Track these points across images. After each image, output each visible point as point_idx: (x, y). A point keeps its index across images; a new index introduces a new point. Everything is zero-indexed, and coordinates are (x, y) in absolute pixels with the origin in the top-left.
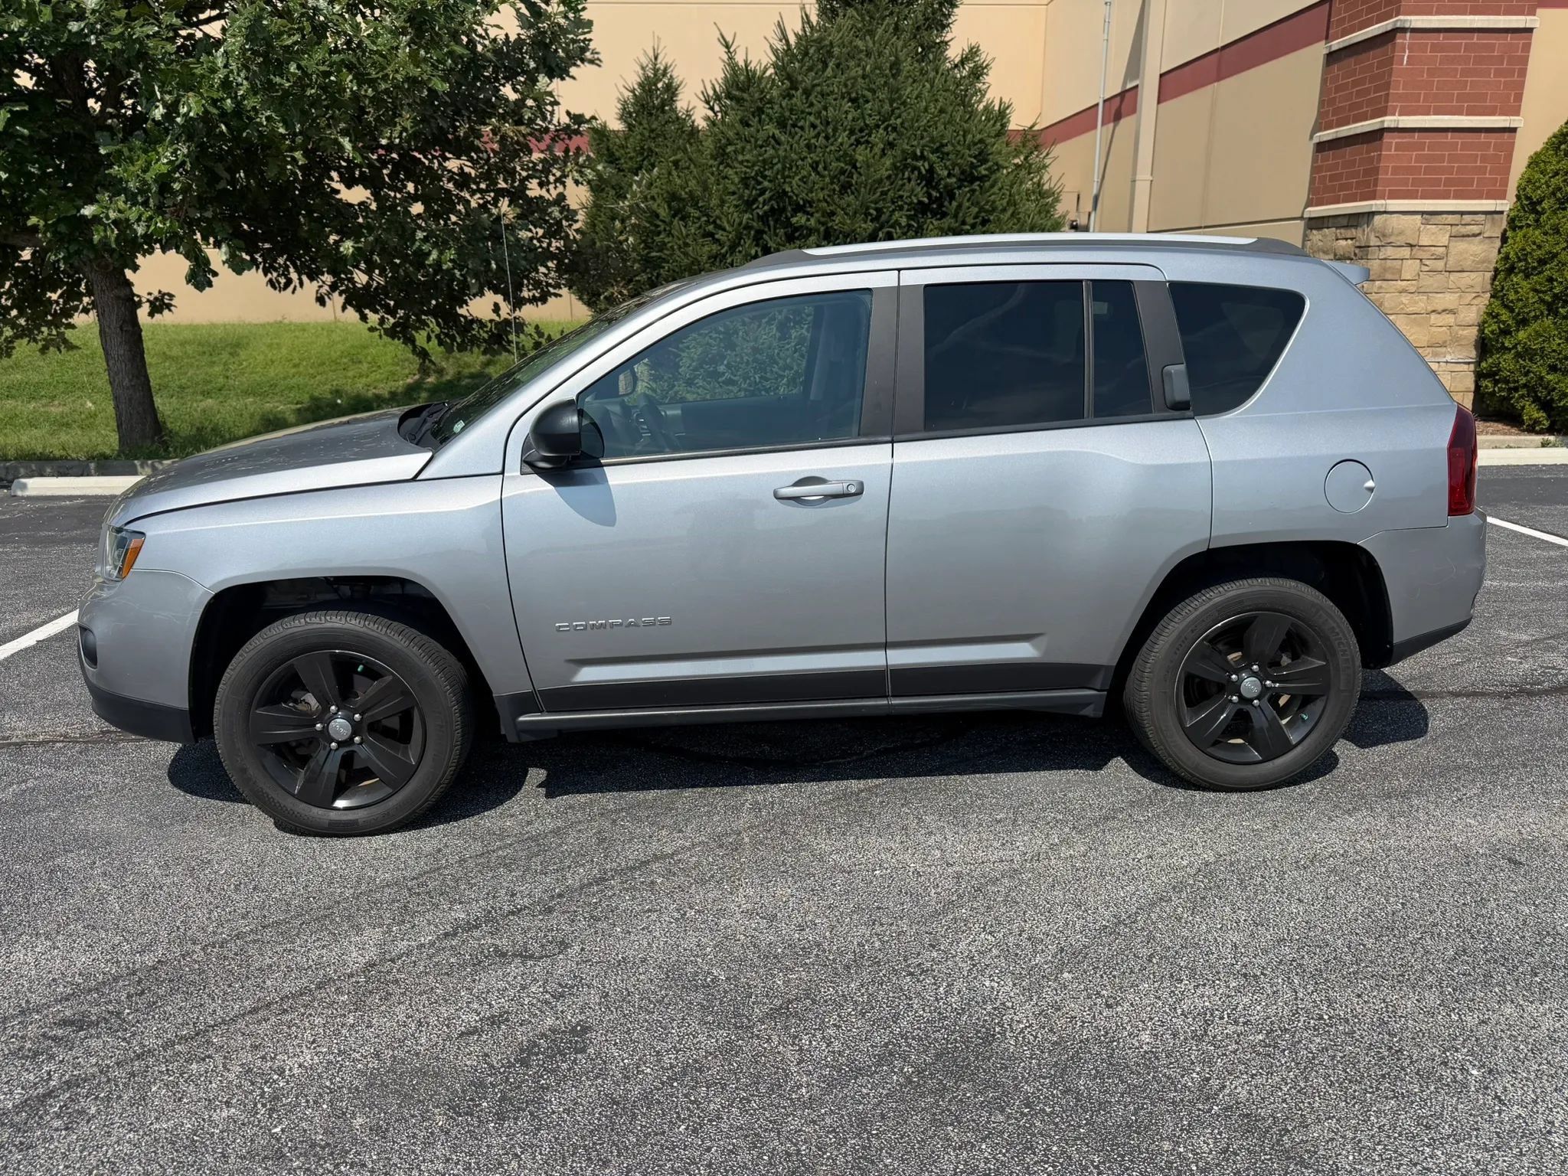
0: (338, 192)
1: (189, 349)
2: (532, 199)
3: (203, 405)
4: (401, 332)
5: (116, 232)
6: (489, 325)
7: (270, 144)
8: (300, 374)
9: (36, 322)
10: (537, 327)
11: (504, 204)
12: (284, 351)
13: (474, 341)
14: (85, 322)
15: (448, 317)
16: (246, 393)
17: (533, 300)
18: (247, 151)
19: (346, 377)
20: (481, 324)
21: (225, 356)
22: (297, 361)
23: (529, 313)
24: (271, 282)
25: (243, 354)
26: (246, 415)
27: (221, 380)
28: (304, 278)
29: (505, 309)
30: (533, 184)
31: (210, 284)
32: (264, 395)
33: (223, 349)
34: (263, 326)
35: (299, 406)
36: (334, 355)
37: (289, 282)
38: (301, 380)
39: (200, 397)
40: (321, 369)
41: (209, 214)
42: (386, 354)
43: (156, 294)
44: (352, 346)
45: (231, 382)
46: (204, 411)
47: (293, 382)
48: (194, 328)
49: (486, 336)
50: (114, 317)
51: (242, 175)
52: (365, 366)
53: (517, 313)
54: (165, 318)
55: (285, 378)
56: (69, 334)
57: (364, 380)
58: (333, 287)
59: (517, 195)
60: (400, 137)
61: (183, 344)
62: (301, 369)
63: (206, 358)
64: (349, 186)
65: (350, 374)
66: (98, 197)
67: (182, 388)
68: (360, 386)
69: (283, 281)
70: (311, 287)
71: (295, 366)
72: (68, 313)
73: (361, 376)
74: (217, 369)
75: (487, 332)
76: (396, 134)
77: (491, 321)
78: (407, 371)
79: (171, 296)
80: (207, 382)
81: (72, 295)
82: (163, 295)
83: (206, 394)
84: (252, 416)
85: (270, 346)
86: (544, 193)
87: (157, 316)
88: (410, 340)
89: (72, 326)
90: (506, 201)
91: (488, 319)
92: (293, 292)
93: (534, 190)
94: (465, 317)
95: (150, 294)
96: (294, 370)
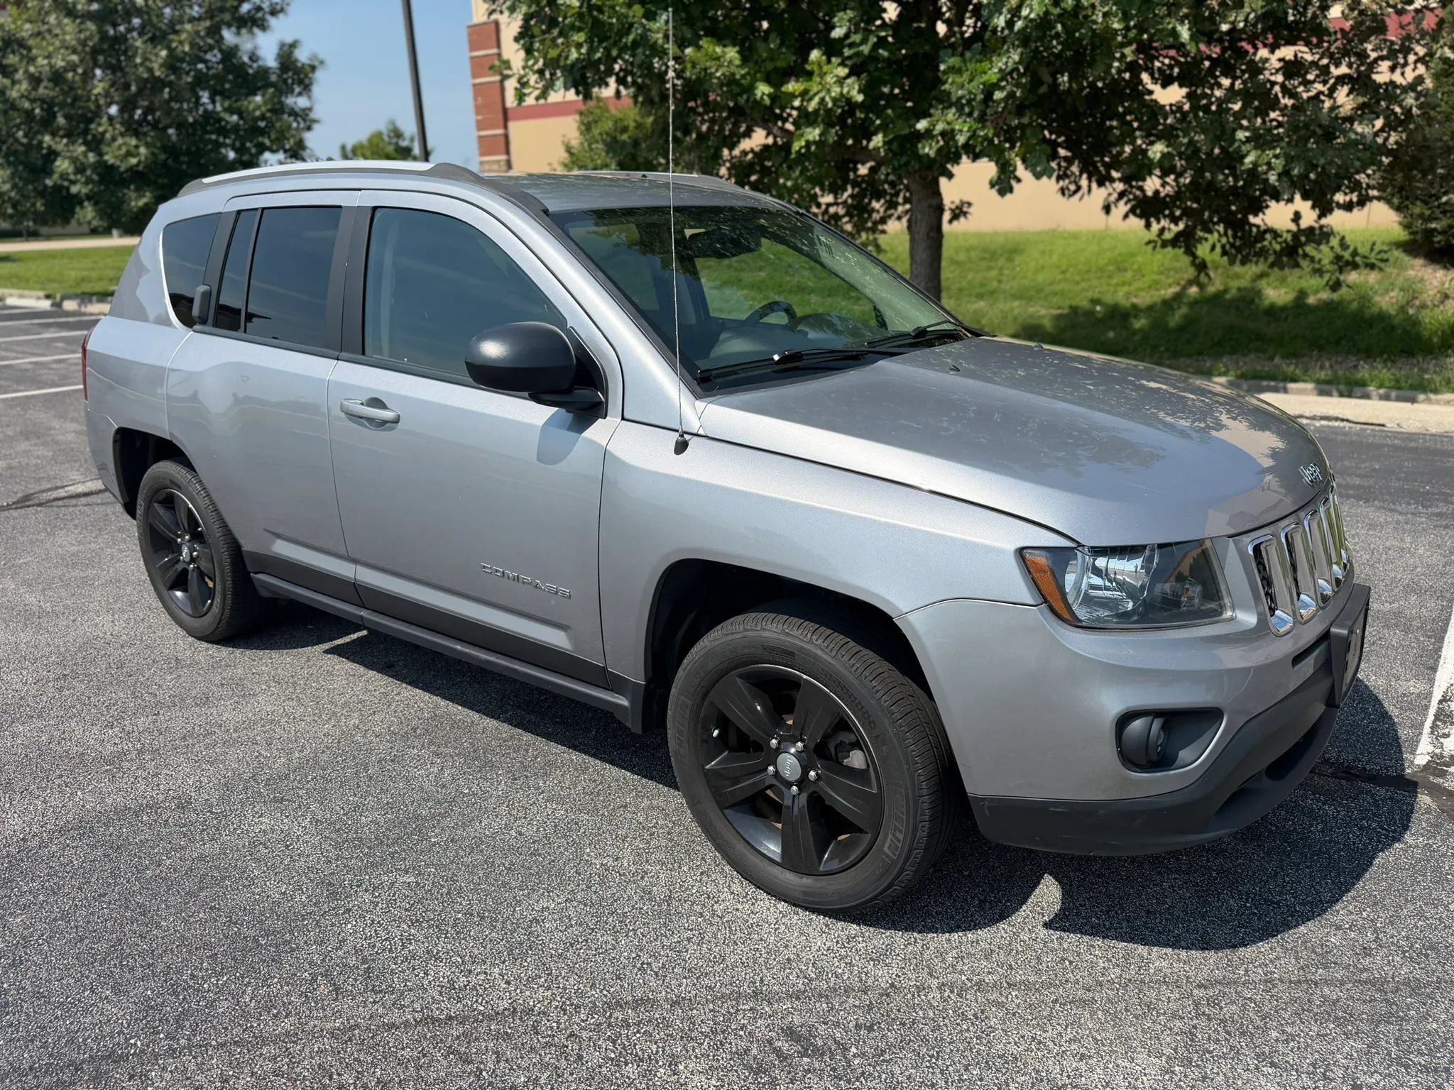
0: (1151, 92)
1: (973, 254)
2: (1380, 86)
3: (976, 306)
4: (1186, 241)
5: (941, 143)
6: (1285, 235)
7: (1104, 41)
8: (1065, 280)
9: (860, 227)
10: (1343, 238)
11: (1342, 95)
12: (1055, 258)
13: (1263, 253)
14: (896, 228)
15: (1237, 225)
16: (1015, 297)
17: (1348, 207)
18: (1077, 52)
19: (1108, 285)
20: (1275, 234)
21: (1001, 262)
22: (1064, 267)
23: (1337, 219)
24: (1063, 191)
25: (1018, 260)
26: (1010, 317)
27: (995, 284)
28: (1094, 185)
29: (1309, 217)
30: (1385, 65)
31: (1011, 190)
32: (1029, 299)
33: (1002, 255)
34: (1039, 233)
35: (1060, 311)
36: (1102, 262)
37: (1079, 188)
38: (1064, 286)
39: (973, 299)
40: (1086, 276)
41: (1025, 120)
42: (1152, 262)
43: (957, 202)
44: (1120, 254)
45: (1002, 286)
46: (975, 312)
47: (1057, 288)
48: (980, 235)
49: (1278, 247)
50: (924, 224)
51: (1066, 78)
52: (1129, 274)
53: (1324, 221)
54: (961, 225)
55: (1051, 284)
56: (882, 239)
57: (1125, 289)
58: (1122, 195)
59: (1360, 82)
60: (1246, 20)
61: (968, 250)
62: (1068, 275)
63: (985, 264)
64: (1164, 86)
65: (1114, 281)
66: (932, 111)
67: (961, 290)
68: (1121, 294)
69: (1073, 187)
70: (1100, 194)
71: (1064, 272)
72: (883, 220)
73: (1124, 284)
74: (994, 273)
75: (1280, 243)
76: (1241, 17)
77: (1288, 231)
78: (1171, 281)
79: (969, 204)
80: (983, 285)
81: (892, 205)
82: (963, 203)
83: (980, 296)
84: (1015, 319)
85: (1043, 253)
86: (1397, 77)
87: (955, 223)
88: (1190, 252)
89: (884, 232)
90: (1346, 89)
91: (1285, 228)
92: (1081, 199)
93: (1382, 74)
94: (1258, 227)
95: (953, 203)
96: (1060, 277)
